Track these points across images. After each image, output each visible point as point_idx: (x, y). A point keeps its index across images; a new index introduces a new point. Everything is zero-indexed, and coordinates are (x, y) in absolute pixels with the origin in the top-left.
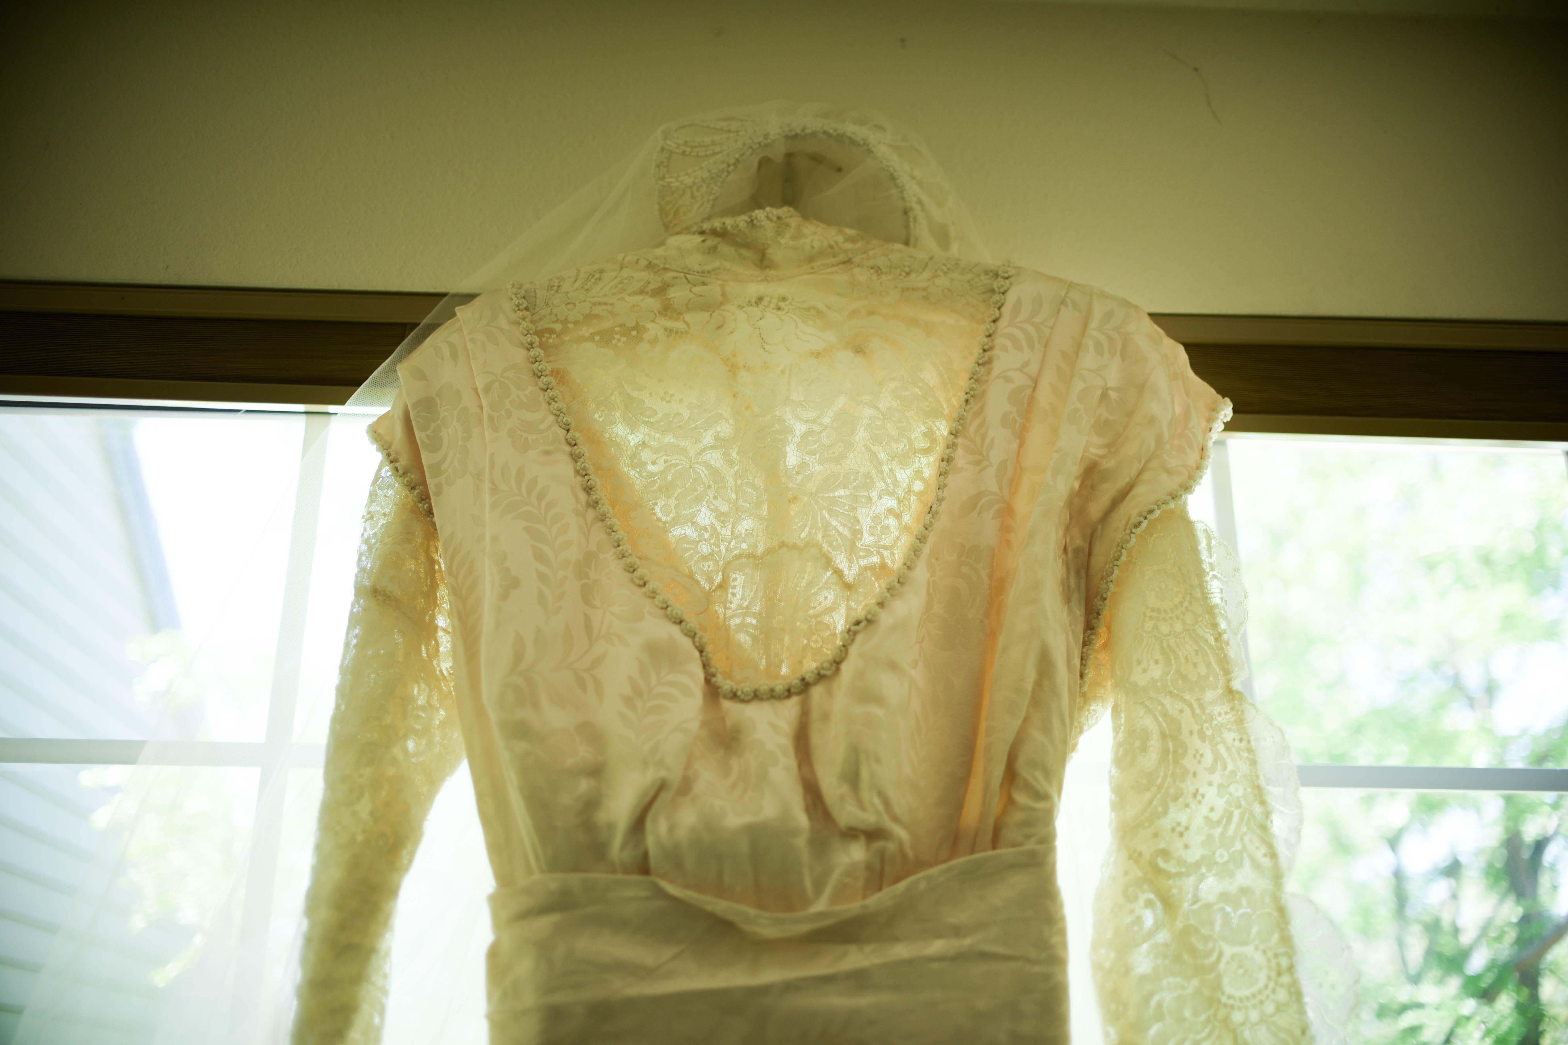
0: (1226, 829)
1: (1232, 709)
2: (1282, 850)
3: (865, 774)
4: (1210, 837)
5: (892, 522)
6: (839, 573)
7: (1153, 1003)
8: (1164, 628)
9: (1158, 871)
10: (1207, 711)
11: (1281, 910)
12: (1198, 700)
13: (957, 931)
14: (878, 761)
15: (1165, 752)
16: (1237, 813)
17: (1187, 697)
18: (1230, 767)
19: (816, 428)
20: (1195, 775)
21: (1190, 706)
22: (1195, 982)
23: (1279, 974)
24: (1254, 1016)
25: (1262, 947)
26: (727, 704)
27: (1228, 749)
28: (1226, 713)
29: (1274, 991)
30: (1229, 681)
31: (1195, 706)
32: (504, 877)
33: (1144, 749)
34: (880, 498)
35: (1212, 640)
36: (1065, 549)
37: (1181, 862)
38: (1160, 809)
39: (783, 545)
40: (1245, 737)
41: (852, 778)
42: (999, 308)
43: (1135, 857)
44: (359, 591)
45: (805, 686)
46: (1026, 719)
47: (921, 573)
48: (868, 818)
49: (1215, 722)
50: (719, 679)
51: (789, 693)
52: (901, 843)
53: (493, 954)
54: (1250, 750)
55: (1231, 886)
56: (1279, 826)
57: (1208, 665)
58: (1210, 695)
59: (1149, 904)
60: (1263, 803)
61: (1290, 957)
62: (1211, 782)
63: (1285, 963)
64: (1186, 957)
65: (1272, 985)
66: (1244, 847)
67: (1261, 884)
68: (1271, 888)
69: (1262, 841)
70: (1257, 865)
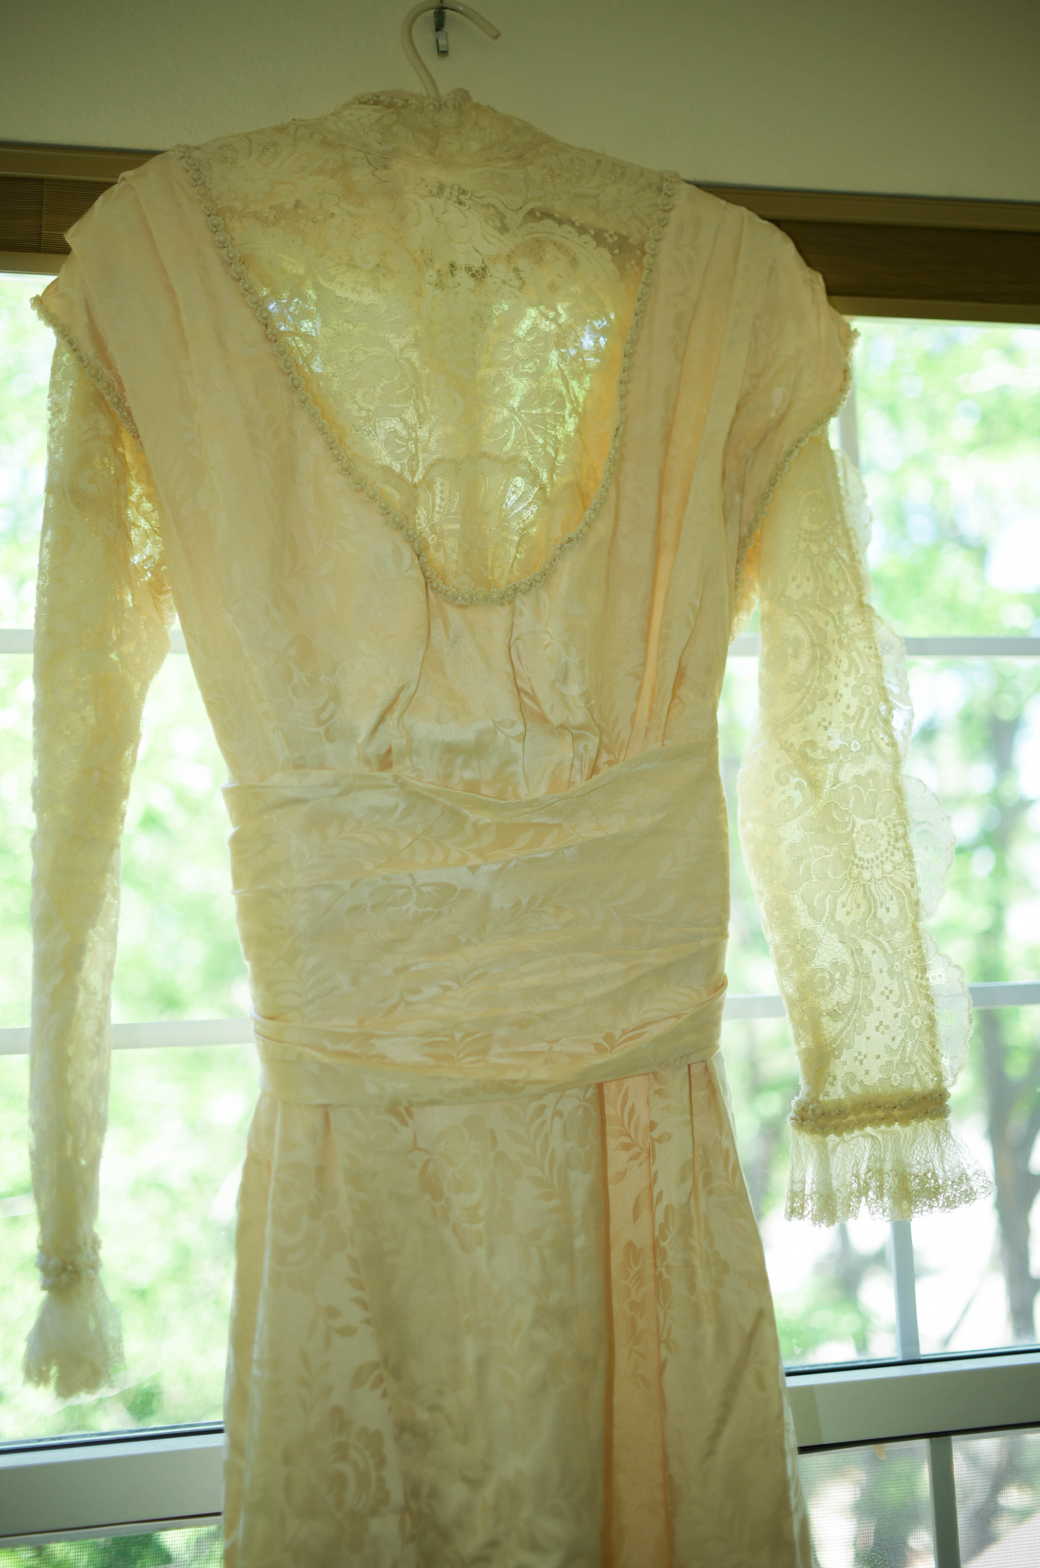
0: (858, 723)
1: (863, 620)
2: (899, 740)
3: (572, 680)
4: (847, 729)
7: (802, 866)
9: (807, 759)
10: (845, 623)
11: (899, 789)
12: (839, 613)
14: (583, 668)
15: (814, 659)
16: (867, 710)
17: (832, 610)
18: (862, 671)
20: (836, 678)
21: (833, 618)
22: (835, 849)
23: (897, 840)
24: (878, 874)
25: (883, 819)
26: (447, 608)
27: (860, 655)
28: (859, 624)
29: (892, 854)
30: (861, 596)
31: (836, 618)
32: (238, 770)
33: (796, 655)
35: (848, 559)
37: (826, 751)
38: (809, 707)
40: (873, 645)
42: (663, 227)
43: (787, 747)
45: (514, 595)
46: (695, 628)
47: (612, 494)
48: (578, 719)
49: (850, 633)
55: (862, 771)
56: (898, 719)
57: (846, 582)
58: (847, 609)
59: (799, 786)
60: (887, 701)
61: (905, 826)
62: (846, 685)
63: (901, 831)
64: (828, 828)
65: (891, 848)
66: (872, 738)
67: (884, 768)
68: (892, 771)
69: (885, 732)
70: (882, 753)
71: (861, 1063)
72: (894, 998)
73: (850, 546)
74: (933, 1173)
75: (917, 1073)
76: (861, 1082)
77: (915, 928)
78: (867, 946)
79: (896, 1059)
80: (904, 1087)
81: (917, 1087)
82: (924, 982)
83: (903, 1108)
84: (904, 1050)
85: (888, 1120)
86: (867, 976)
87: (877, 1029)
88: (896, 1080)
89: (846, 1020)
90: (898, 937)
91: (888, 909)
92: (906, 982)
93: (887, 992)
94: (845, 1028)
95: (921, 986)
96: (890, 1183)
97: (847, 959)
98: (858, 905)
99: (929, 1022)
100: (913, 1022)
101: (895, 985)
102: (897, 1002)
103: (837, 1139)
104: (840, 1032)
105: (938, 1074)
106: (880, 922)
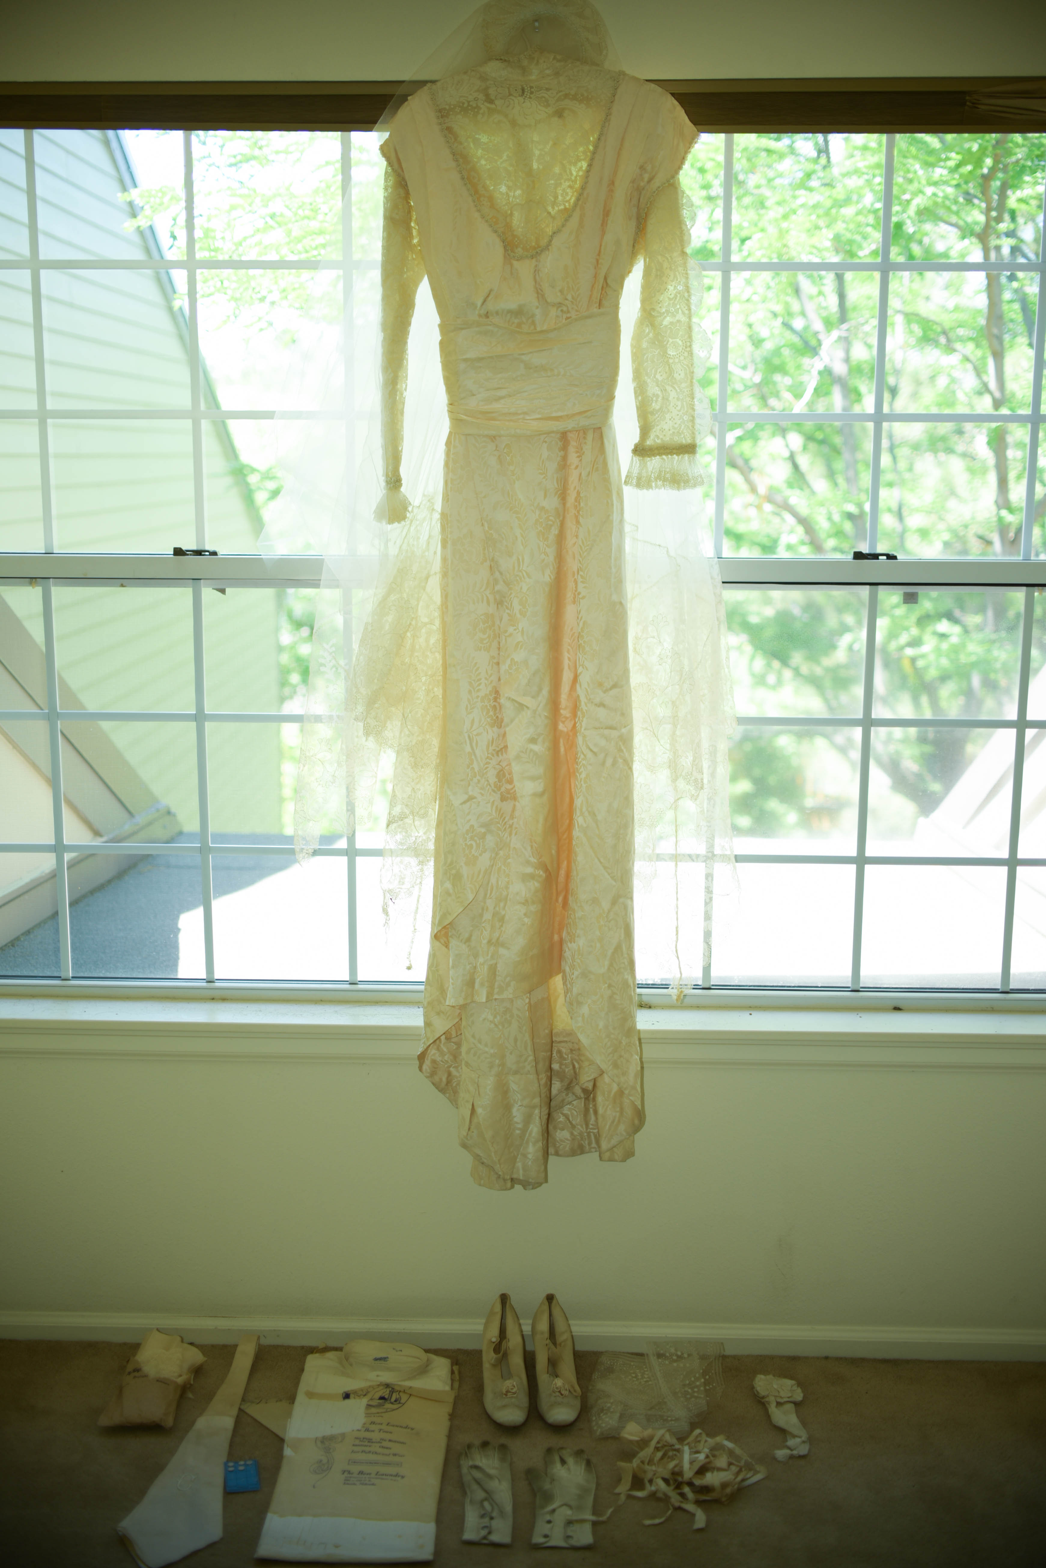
0: (675, 301)
1: (683, 259)
2: (693, 307)
3: (556, 285)
4: (669, 304)
5: (569, 190)
6: (549, 213)
7: (645, 357)
8: (661, 230)
9: (652, 315)
10: (674, 260)
11: (690, 327)
12: (670, 256)
15: (657, 275)
16: (679, 296)
17: (666, 255)
18: (679, 280)
19: (543, 153)
20: (666, 283)
21: (667, 259)
22: (658, 350)
23: (686, 348)
24: (677, 360)
25: (682, 338)
26: (512, 261)
27: (679, 273)
28: (680, 260)
29: (684, 353)
30: (683, 248)
31: (669, 258)
32: (443, 319)
33: (650, 274)
34: (565, 182)
35: (679, 234)
36: (631, 200)
37: (659, 312)
38: (653, 294)
39: (531, 201)
40: (686, 269)
41: (553, 285)
42: (614, 96)
43: (645, 310)
44: (386, 218)
45: (537, 255)
46: (611, 264)
47: (578, 211)
48: (557, 299)
49: (676, 264)
50: (509, 252)
51: (532, 257)
54: (687, 274)
55: (674, 320)
56: (694, 300)
57: (677, 243)
58: (675, 254)
59: (647, 326)
60: (688, 292)
61: (690, 343)
62: (671, 286)
63: (688, 344)
64: (657, 343)
65: (683, 351)
66: (680, 307)
67: (684, 319)
68: (687, 320)
69: (687, 305)
70: (683, 313)
71: (662, 432)
72: (679, 408)
73: (681, 228)
74: (687, 474)
75: (684, 437)
76: (662, 439)
77: (692, 381)
78: (669, 388)
79: (676, 431)
80: (679, 442)
81: (684, 442)
82: (692, 403)
83: (677, 449)
84: (680, 428)
85: (671, 453)
86: (667, 399)
87: (670, 419)
88: (676, 439)
89: (657, 415)
90: (683, 385)
91: (680, 375)
92: (684, 403)
93: (675, 406)
95: (691, 404)
96: (668, 476)
97: (659, 393)
98: (666, 373)
99: (692, 418)
100: (684, 418)
101: (679, 403)
102: (679, 411)
103: (649, 459)
104: (655, 420)
105: (694, 438)
106: (675, 379)
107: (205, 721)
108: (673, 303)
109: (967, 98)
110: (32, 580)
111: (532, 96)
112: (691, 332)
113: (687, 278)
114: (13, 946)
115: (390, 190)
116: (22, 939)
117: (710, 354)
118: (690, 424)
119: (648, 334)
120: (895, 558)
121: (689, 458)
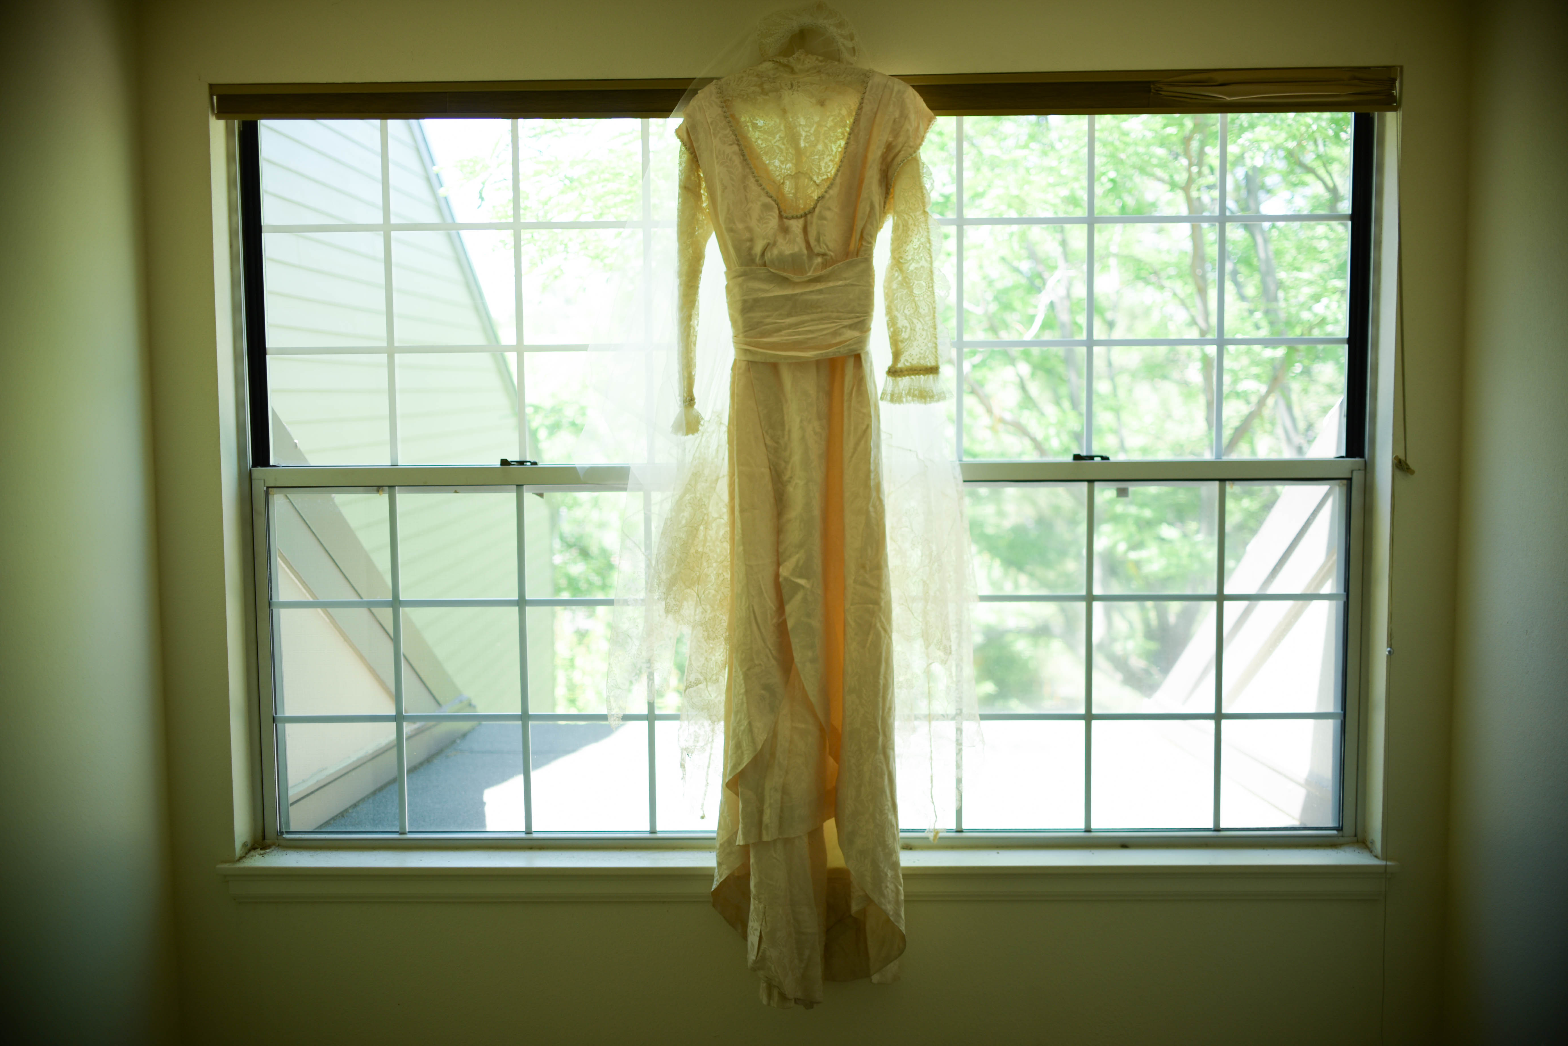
0: (919, 250)
1: (925, 217)
2: (934, 255)
3: (821, 239)
4: (914, 253)
5: (830, 164)
6: (815, 182)
7: (895, 296)
8: (906, 194)
9: (899, 262)
10: (917, 218)
11: (931, 272)
13: (845, 279)
14: (825, 236)
15: (903, 230)
16: (922, 246)
17: (911, 214)
18: (922, 233)
19: (809, 134)
20: (911, 236)
21: (912, 216)
22: (906, 290)
23: (929, 288)
24: (921, 298)
25: (925, 281)
26: (785, 220)
27: (922, 228)
28: (923, 218)
29: (927, 293)
30: (924, 208)
31: (913, 216)
32: (729, 267)
33: (898, 229)
34: (827, 157)
35: (921, 197)
36: (881, 169)
37: (906, 260)
38: (902, 246)
39: (799, 172)
40: (927, 225)
41: (818, 240)
42: (866, 89)
43: (895, 258)
44: (680, 186)
45: (806, 215)
46: (866, 222)
47: (838, 180)
48: (822, 251)
49: (919, 221)
50: (783, 213)
51: (801, 217)
52: (831, 256)
53: (727, 287)
54: (928, 229)
55: (918, 266)
56: (934, 248)
57: (919, 205)
58: (918, 213)
59: (896, 271)
60: (930, 243)
61: (932, 283)
62: (916, 238)
63: (931, 285)
64: (904, 284)
65: (927, 290)
66: (923, 255)
67: (927, 265)
68: (929, 266)
69: (929, 253)
70: (926, 260)
71: (911, 356)
72: (924, 337)
73: (922, 192)
74: (932, 391)
75: (929, 360)
76: (910, 362)
77: (934, 316)
78: (915, 321)
79: (922, 356)
80: (925, 365)
81: (929, 364)
82: (935, 333)
83: (923, 371)
84: (926, 353)
85: (919, 374)
86: (914, 330)
87: (917, 346)
88: (922, 362)
89: (906, 343)
90: (927, 318)
91: (924, 310)
92: (929, 333)
93: (921, 336)
94: (905, 346)
95: (933, 334)
96: (917, 392)
97: (908, 325)
98: (913, 308)
99: (935, 345)
100: (929, 345)
101: (924, 333)
102: (925, 339)
103: (900, 379)
104: (904, 347)
105: (937, 361)
106: (921, 314)
107: (526, 606)
108: (917, 252)
109: (1152, 86)
110: (379, 488)
111: (799, 89)
112: (933, 275)
113: (928, 232)
114: (343, 816)
115: (684, 165)
116: (350, 811)
117: (949, 293)
118: (934, 350)
119: (897, 277)
120: (1107, 459)
121: (933, 378)
